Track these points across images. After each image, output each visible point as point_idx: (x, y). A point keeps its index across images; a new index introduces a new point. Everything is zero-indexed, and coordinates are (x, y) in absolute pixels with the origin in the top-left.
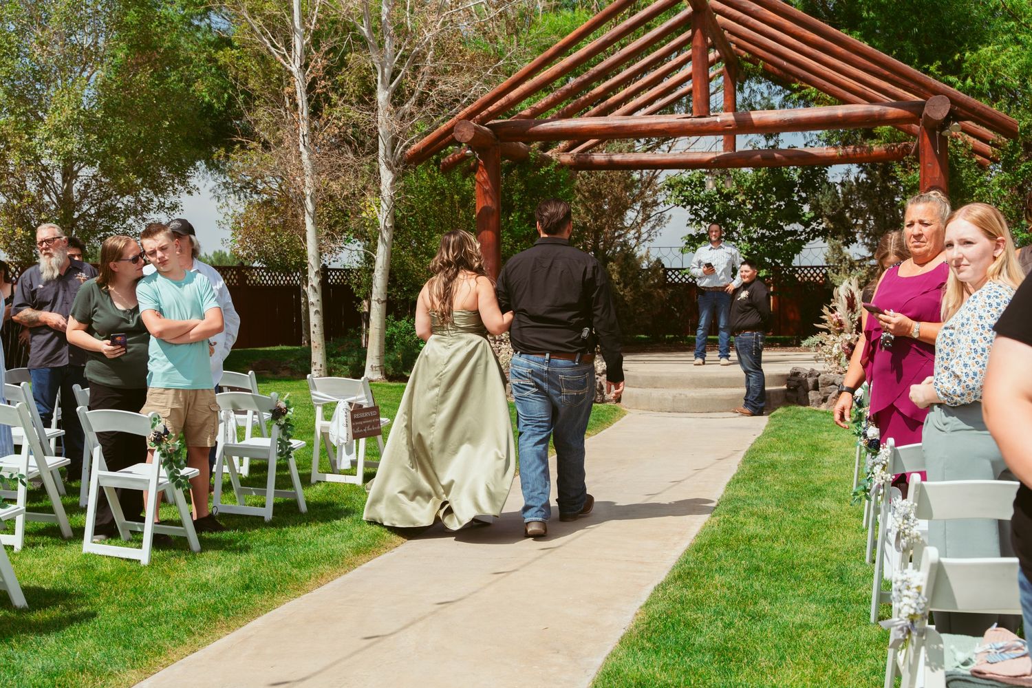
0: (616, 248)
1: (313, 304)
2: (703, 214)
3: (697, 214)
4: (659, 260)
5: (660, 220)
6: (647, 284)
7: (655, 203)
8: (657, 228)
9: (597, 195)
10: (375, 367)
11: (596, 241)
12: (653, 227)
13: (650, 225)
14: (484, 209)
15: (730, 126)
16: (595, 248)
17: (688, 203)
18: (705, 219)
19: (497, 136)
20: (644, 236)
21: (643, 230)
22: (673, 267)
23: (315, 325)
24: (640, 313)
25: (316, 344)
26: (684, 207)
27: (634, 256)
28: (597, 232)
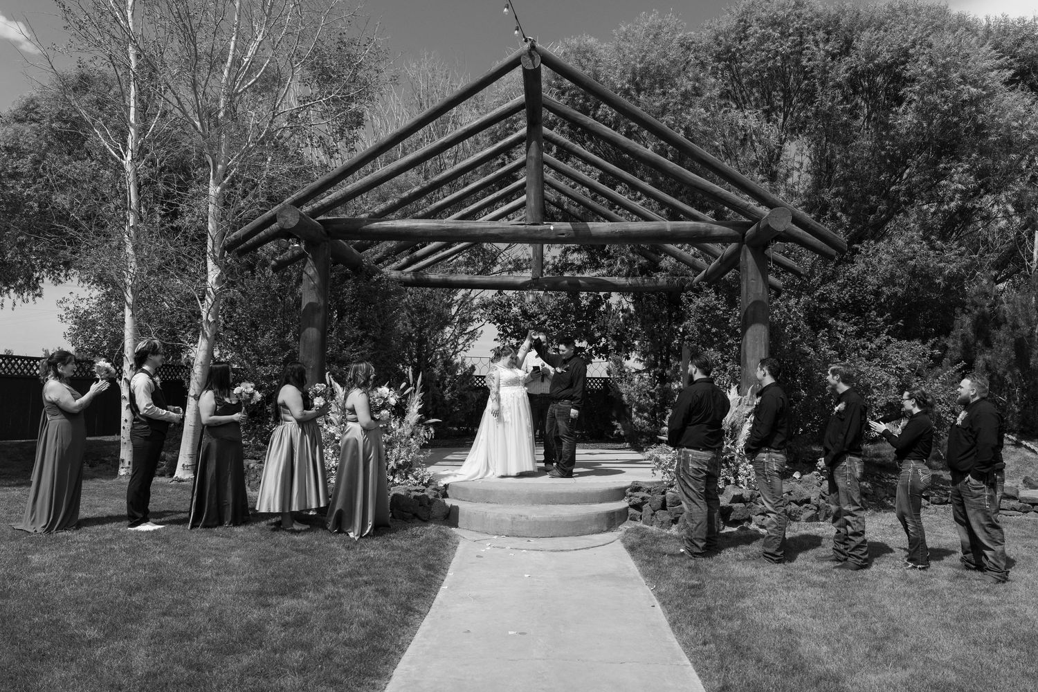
0: (436, 356)
1: (125, 398)
2: (509, 331)
3: (505, 331)
4: (473, 368)
5: (473, 335)
6: (463, 387)
7: (471, 320)
8: (471, 341)
9: (422, 310)
10: (187, 466)
11: (419, 349)
12: (467, 340)
13: (466, 337)
14: (310, 304)
15: (563, 234)
16: (418, 356)
17: (498, 321)
18: (511, 335)
19: (328, 232)
20: (460, 347)
21: (461, 341)
22: (482, 374)
23: (126, 421)
24: (456, 411)
25: (125, 440)
26: (495, 324)
27: (452, 363)
28: (422, 341)
